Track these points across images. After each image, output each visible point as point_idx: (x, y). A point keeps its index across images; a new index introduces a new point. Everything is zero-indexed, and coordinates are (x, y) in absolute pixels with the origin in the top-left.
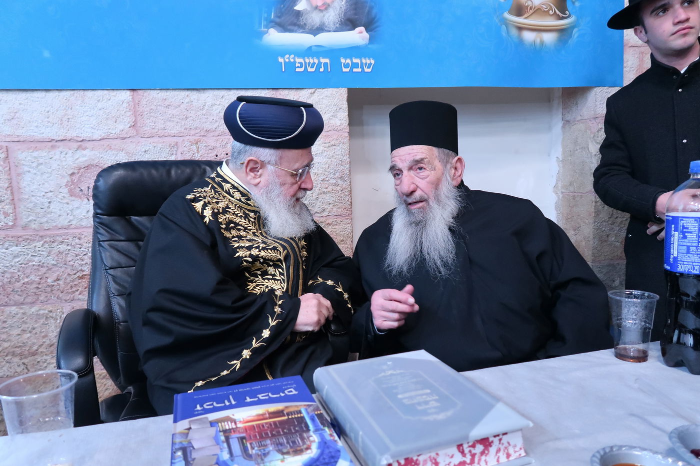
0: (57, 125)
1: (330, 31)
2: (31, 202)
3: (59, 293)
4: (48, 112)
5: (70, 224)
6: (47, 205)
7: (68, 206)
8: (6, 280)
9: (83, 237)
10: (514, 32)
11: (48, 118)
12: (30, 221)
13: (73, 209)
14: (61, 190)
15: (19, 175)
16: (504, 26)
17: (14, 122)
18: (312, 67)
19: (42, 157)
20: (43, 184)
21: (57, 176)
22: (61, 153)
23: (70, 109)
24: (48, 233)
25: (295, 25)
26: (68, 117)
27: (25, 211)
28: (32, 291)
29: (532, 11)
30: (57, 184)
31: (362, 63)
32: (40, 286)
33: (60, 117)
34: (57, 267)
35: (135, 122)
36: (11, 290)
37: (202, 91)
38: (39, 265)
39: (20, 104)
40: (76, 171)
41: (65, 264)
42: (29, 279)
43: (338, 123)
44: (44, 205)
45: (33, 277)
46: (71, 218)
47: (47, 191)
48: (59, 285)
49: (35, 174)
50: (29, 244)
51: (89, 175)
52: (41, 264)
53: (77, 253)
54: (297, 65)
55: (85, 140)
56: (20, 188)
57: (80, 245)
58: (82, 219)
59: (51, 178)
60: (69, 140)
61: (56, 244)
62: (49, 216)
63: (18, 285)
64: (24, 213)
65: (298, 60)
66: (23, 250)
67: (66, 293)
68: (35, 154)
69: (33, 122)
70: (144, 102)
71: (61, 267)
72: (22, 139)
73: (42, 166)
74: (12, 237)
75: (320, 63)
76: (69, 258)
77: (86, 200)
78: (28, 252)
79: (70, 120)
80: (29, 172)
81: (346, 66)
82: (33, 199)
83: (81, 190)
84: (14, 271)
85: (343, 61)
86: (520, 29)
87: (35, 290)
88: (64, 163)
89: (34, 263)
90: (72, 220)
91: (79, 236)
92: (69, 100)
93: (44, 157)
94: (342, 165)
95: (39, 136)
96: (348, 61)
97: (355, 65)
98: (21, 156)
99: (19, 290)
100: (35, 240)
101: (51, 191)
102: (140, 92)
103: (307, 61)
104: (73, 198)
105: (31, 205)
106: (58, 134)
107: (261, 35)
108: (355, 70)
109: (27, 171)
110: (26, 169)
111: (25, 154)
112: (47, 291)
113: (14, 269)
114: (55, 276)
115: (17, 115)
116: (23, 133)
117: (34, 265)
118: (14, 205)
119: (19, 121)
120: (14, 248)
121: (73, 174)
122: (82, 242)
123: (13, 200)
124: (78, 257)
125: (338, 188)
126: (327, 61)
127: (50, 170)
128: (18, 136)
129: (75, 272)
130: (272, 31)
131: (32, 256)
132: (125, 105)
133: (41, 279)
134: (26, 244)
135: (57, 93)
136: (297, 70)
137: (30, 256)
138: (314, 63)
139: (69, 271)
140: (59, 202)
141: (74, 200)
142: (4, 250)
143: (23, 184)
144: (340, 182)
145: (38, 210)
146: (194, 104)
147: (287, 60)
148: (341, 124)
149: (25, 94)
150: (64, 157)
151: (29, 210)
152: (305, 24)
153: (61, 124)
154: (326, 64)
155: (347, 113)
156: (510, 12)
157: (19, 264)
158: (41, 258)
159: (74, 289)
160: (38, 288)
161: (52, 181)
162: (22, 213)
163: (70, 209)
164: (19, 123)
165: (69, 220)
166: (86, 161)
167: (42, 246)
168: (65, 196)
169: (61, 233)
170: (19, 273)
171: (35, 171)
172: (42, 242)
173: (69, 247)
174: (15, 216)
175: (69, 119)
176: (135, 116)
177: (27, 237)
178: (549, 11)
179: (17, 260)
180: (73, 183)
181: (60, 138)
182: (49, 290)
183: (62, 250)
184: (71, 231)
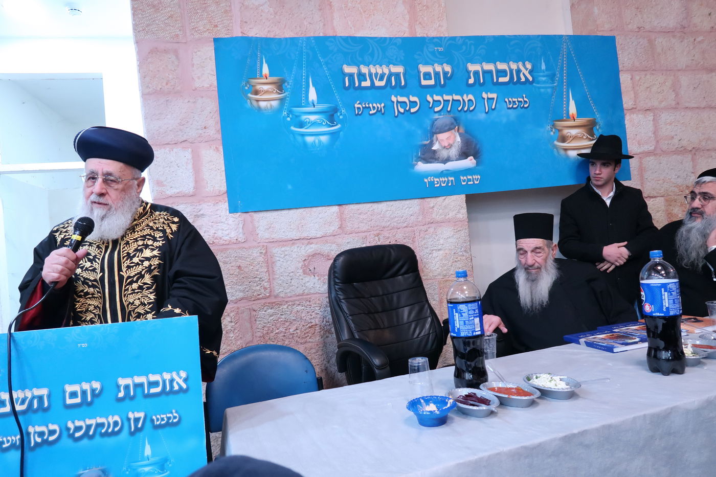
0: (295, 230)
1: (453, 161)
2: (280, 280)
3: (297, 338)
4: (290, 222)
6: (290, 281)
7: (302, 280)
8: (265, 332)
9: (311, 300)
10: (562, 152)
11: (290, 226)
12: (280, 292)
14: (298, 271)
15: (273, 263)
16: (556, 150)
17: (271, 230)
18: (444, 183)
20: (288, 268)
21: (296, 262)
22: (298, 247)
23: (303, 220)
24: (291, 299)
25: (433, 158)
29: (571, 139)
30: (296, 267)
31: (473, 179)
33: (297, 224)
34: (296, 321)
35: (341, 225)
37: (379, 203)
38: (285, 321)
39: (274, 219)
40: (307, 258)
41: (301, 319)
42: (279, 330)
43: (461, 217)
44: (288, 281)
45: (281, 329)
46: (304, 288)
47: (290, 272)
48: (297, 333)
50: (279, 307)
51: (314, 260)
53: (308, 311)
54: (436, 183)
55: (312, 238)
56: (274, 271)
57: (310, 305)
58: (311, 289)
59: (292, 263)
60: (303, 239)
61: (295, 306)
62: (291, 288)
63: (272, 335)
64: (276, 287)
65: (436, 180)
66: (276, 311)
67: (302, 338)
68: (283, 249)
69: (282, 229)
70: (346, 212)
71: (298, 321)
72: (275, 240)
73: (287, 257)
74: (269, 303)
75: (448, 180)
76: (303, 315)
77: (313, 276)
78: (279, 312)
80: (279, 260)
81: (464, 181)
82: (282, 277)
83: (310, 270)
84: (270, 325)
85: (462, 178)
86: (566, 150)
87: (282, 338)
88: (300, 254)
89: (282, 319)
90: (305, 290)
91: (309, 300)
92: (302, 214)
93: (288, 250)
94: (465, 243)
95: (285, 237)
96: (465, 178)
97: (470, 180)
98: (274, 251)
100: (283, 304)
101: (292, 272)
102: (344, 206)
103: (441, 180)
104: (305, 275)
105: (280, 282)
106: (296, 236)
107: (413, 166)
108: (469, 183)
110: (278, 259)
111: (277, 249)
114: (294, 328)
115: (272, 225)
116: (276, 236)
117: (282, 321)
118: (270, 282)
120: (270, 310)
121: (305, 260)
122: (311, 303)
123: (269, 279)
124: (309, 314)
125: (464, 258)
126: (453, 179)
127: (291, 259)
128: (273, 238)
129: (306, 324)
130: (420, 163)
131: (281, 315)
132: (335, 215)
133: (286, 330)
134: (277, 307)
135: (295, 210)
136: (436, 186)
137: (279, 315)
138: (445, 181)
139: (303, 323)
140: (297, 278)
141: (306, 277)
142: (264, 312)
143: (275, 269)
144: (464, 254)
145: (285, 285)
146: (375, 211)
147: (429, 180)
148: (463, 217)
149: (277, 212)
150: (300, 250)
151: (279, 285)
152: (439, 158)
153: (298, 229)
154: (452, 181)
155: (466, 210)
156: (558, 141)
157: (273, 321)
158: (286, 316)
159: (306, 335)
160: (284, 336)
161: (293, 265)
163: (304, 282)
164: (273, 230)
165: (303, 290)
166: (313, 251)
167: (287, 308)
168: (301, 274)
169: (298, 299)
170: (273, 327)
171: (282, 260)
172: (287, 305)
173: (303, 308)
174: (271, 289)
175: (302, 226)
176: (341, 221)
177: (278, 302)
178: (582, 137)
179: (272, 318)
180: (305, 265)
181: (298, 238)
182: (291, 337)
183: (299, 309)
184: (304, 297)
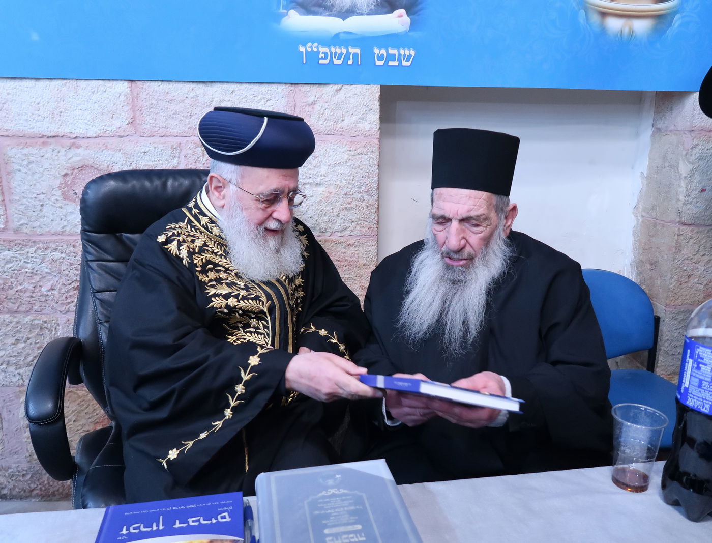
0: (48, 119)
1: (362, 14)
2: (22, 204)
3: (53, 303)
4: (38, 104)
5: (64, 230)
6: (39, 208)
7: (61, 210)
9: (78, 245)
10: (595, 18)
11: (38, 111)
12: (22, 225)
13: (67, 214)
14: (53, 192)
15: (9, 173)
16: (582, 12)
17: (3, 113)
18: (339, 58)
19: (33, 154)
20: (35, 185)
21: (49, 176)
22: (53, 150)
23: (62, 101)
24: (42, 238)
25: (320, 6)
26: (60, 110)
27: (16, 213)
28: (25, 299)
30: (49, 185)
31: (399, 55)
32: (34, 295)
33: (51, 110)
34: (52, 275)
35: (134, 118)
36: (4, 297)
37: (209, 85)
38: (32, 273)
39: (8, 94)
40: (69, 172)
41: (59, 273)
42: (22, 287)
43: (367, 127)
44: (36, 208)
45: (26, 285)
46: (65, 223)
47: (38, 193)
48: (53, 295)
49: (26, 173)
50: (21, 250)
51: (83, 176)
52: (34, 271)
53: (71, 262)
54: (321, 55)
55: (79, 137)
56: (11, 189)
57: (75, 253)
58: (76, 226)
59: (43, 178)
60: (62, 137)
61: (49, 251)
62: (42, 220)
63: (11, 292)
64: (15, 215)
65: (322, 50)
66: (15, 256)
67: (62, 304)
68: (26, 151)
69: (22, 115)
70: (143, 95)
71: (55, 276)
72: (10, 134)
73: (33, 165)
74: (4, 241)
75: (348, 54)
76: (63, 267)
78: (21, 258)
79: (62, 114)
80: (20, 171)
81: (380, 58)
82: (25, 200)
83: (76, 194)
84: (7, 277)
85: (376, 51)
86: (604, 15)
87: (28, 299)
88: (56, 163)
89: (27, 270)
90: (66, 226)
91: (73, 243)
92: (61, 91)
93: (35, 154)
94: (369, 178)
95: (29, 130)
96: (383, 52)
97: (391, 57)
98: (11, 153)
99: (13, 297)
100: (28, 245)
101: (43, 193)
102: (139, 83)
103: (333, 50)
104: (67, 202)
105: (23, 207)
106: (49, 130)
107: (278, 18)
108: (391, 63)
109: (17, 170)
110: (16, 167)
111: (14, 150)
112: (41, 300)
113: (7, 276)
114: (49, 285)
115: (6, 106)
116: (12, 127)
117: (27, 272)
118: (5, 206)
119: (7, 114)
120: (6, 253)
121: (66, 175)
122: (76, 250)
123: (3, 201)
124: (73, 267)
125: (364, 204)
126: (358, 51)
127: (41, 170)
128: (7, 130)
130: (292, 13)
131: (25, 262)
132: (122, 98)
133: (34, 287)
134: (18, 249)
135: (47, 82)
136: (321, 61)
137: (22, 261)
138: (341, 54)
139: (63, 280)
140: (52, 205)
141: (67, 204)
143: (13, 185)
144: (365, 196)
145: (30, 213)
146: (200, 99)
147: (309, 50)
148: (371, 129)
149: (13, 83)
150: (56, 156)
151: (20, 213)
152: (332, 5)
153: (53, 118)
154: (355, 55)
155: (378, 116)
157: (12, 270)
158: (34, 265)
159: (69, 300)
160: (32, 297)
161: (43, 181)
162: (13, 215)
163: (64, 214)
164: (7, 116)
165: (62, 226)
166: (80, 160)
167: (35, 252)
168: (59, 199)
169: (55, 240)
170: (12, 280)
171: (25, 170)
172: (35, 248)
173: (63, 255)
174: (7, 218)
175: (61, 112)
176: (133, 111)
177: (19, 242)
179: (9, 265)
180: (66, 185)
181: (52, 134)
182: (43, 299)
183: (55, 258)
184: (65, 238)
